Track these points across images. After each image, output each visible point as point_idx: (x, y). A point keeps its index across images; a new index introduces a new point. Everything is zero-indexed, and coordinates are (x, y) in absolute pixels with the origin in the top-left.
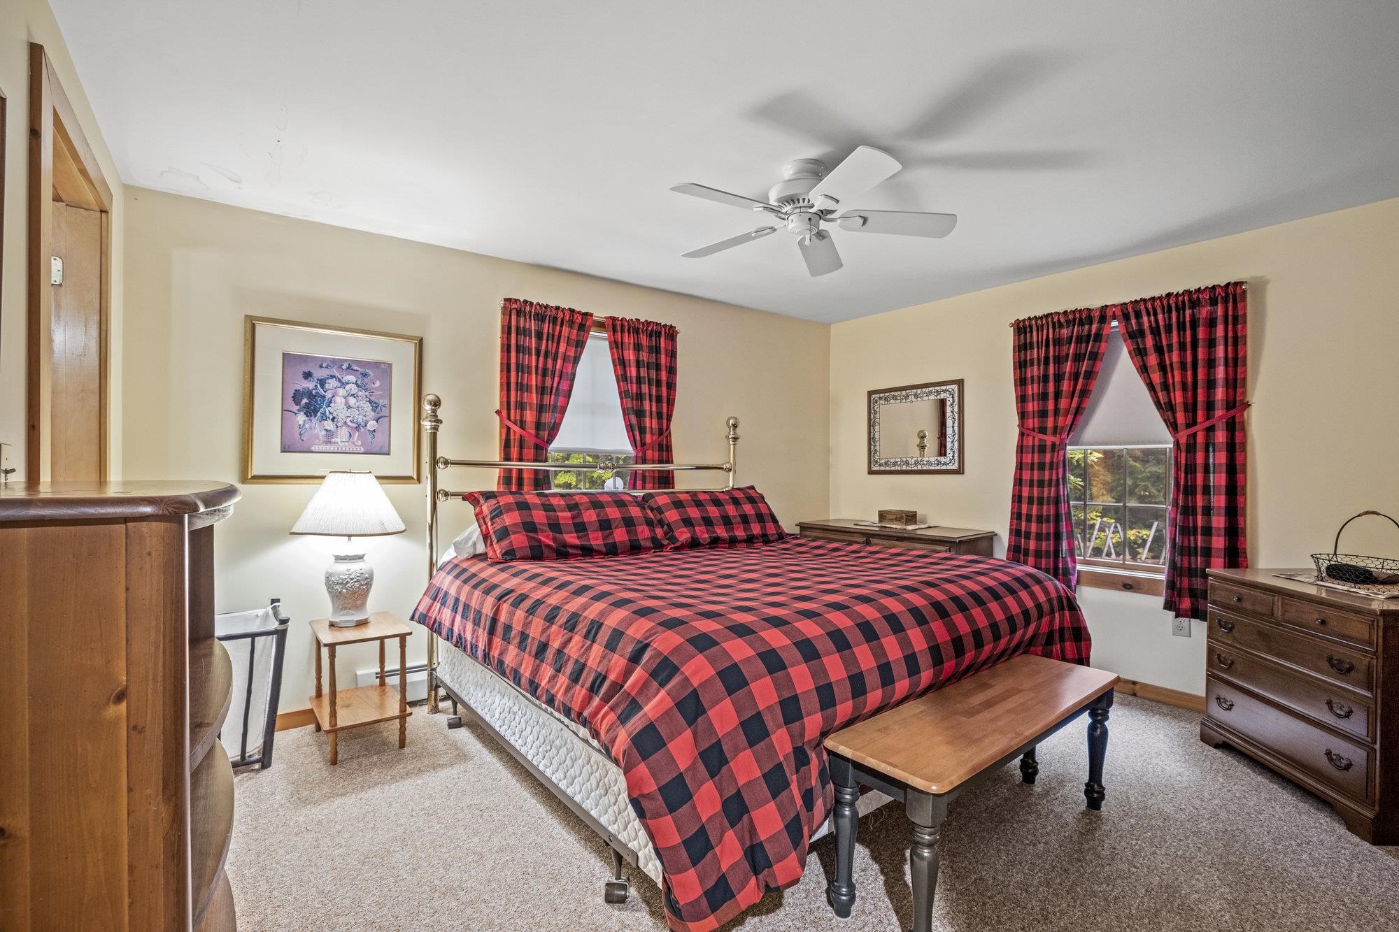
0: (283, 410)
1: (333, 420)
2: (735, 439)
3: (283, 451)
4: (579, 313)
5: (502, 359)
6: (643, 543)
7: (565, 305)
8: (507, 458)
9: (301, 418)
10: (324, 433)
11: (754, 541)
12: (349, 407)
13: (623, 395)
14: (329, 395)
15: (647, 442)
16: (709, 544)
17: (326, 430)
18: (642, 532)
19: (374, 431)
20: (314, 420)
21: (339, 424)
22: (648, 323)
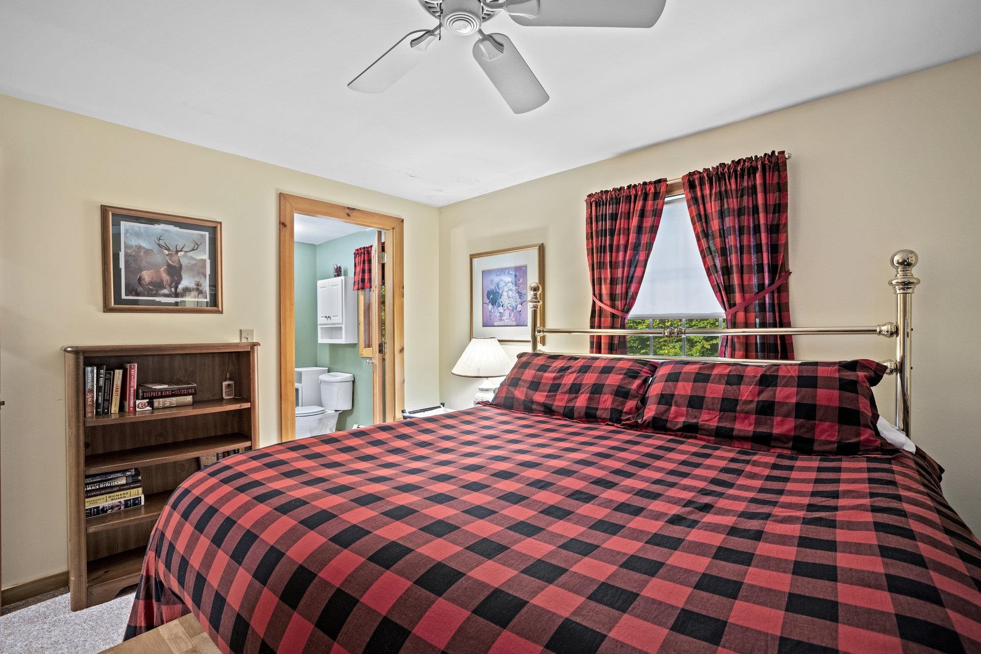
0: (483, 303)
1: (502, 306)
2: (906, 285)
3: (483, 326)
4: (650, 183)
5: (587, 245)
6: (599, 413)
7: (638, 181)
8: (592, 327)
9: (490, 306)
10: (499, 314)
11: (772, 444)
12: (509, 297)
13: (705, 253)
14: (500, 292)
15: (737, 302)
16: (679, 430)
17: (500, 312)
18: (605, 401)
19: (520, 311)
20: (495, 307)
21: (505, 308)
22: (736, 163)
